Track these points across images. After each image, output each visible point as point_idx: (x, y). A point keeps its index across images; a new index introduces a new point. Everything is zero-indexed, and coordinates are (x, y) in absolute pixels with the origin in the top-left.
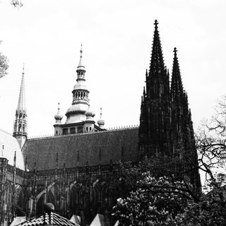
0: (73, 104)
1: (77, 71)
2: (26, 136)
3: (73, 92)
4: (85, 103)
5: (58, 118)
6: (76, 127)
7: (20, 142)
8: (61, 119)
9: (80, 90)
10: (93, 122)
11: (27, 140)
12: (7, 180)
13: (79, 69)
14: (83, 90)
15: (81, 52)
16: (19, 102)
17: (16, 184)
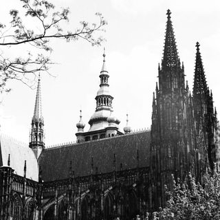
0: (97, 111)
1: (100, 76)
2: (42, 146)
3: (96, 98)
4: (109, 109)
5: (79, 127)
6: (98, 134)
7: (36, 153)
8: (83, 127)
9: (103, 96)
10: (116, 129)
11: (43, 150)
12: (12, 190)
13: (102, 73)
14: (107, 96)
15: (104, 56)
16: (35, 110)
17: (27, 196)
